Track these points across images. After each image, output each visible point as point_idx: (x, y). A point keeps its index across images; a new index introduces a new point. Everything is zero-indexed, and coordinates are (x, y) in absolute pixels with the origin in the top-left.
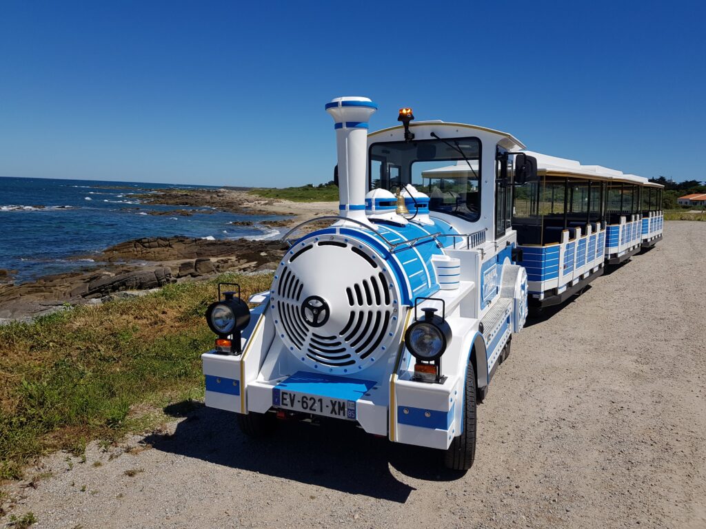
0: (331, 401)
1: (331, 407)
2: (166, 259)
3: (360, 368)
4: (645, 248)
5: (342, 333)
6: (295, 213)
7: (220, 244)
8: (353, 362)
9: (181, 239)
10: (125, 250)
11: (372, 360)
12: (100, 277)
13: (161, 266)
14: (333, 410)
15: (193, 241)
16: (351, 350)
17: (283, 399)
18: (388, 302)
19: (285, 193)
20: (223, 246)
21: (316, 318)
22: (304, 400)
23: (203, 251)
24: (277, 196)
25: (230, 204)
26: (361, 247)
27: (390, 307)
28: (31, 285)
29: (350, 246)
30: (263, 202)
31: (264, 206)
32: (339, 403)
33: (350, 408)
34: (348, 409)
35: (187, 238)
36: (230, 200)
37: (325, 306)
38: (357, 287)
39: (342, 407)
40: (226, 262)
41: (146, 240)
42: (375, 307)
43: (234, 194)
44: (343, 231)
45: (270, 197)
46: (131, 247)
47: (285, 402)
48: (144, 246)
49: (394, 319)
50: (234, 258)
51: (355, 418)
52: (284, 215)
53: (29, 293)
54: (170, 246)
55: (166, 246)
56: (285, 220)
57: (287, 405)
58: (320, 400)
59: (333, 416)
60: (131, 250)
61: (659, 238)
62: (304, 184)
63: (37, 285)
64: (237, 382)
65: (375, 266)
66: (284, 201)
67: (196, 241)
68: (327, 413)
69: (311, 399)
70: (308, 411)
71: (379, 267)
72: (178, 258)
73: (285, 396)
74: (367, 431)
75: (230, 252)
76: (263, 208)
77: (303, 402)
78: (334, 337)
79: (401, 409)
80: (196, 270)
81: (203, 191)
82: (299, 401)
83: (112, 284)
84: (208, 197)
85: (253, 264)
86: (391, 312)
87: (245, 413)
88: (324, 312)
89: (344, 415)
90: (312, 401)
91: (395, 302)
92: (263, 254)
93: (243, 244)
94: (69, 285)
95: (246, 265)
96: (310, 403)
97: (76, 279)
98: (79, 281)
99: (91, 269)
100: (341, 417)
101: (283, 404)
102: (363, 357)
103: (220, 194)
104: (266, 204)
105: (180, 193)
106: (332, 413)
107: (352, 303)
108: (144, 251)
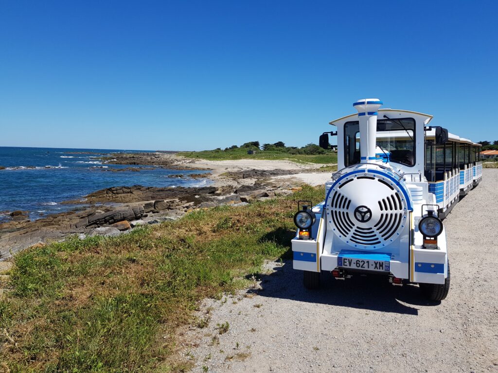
0: (375, 262)
1: (374, 265)
2: (130, 201)
3: (384, 245)
4: (475, 185)
5: (375, 226)
6: (211, 168)
7: (166, 191)
8: (379, 242)
9: (138, 188)
10: (101, 196)
11: (391, 241)
12: (95, 214)
13: (127, 206)
14: (376, 267)
15: (147, 189)
16: (379, 236)
17: (344, 262)
18: (401, 208)
19: (202, 154)
20: (169, 192)
21: (363, 217)
22: (357, 262)
23: (155, 196)
24: (197, 156)
25: (165, 163)
26: (383, 179)
27: (402, 211)
28: (44, 221)
29: (377, 179)
30: (188, 161)
31: (188, 164)
32: (380, 263)
33: (386, 265)
34: (385, 266)
35: (143, 187)
36: (165, 160)
37: (369, 211)
38: (384, 200)
39: (381, 265)
40: (173, 202)
41: (115, 189)
42: (394, 212)
43: (166, 156)
44: (369, 171)
45: (192, 158)
46: (104, 194)
47: (345, 264)
48: (113, 193)
49: (405, 217)
50: (177, 200)
51: (389, 270)
52: (204, 169)
53: (44, 226)
54: (131, 193)
55: (128, 192)
56: (205, 173)
57: (346, 265)
58: (368, 262)
59: (376, 270)
60: (105, 195)
61: (480, 179)
62: (214, 148)
63: (48, 220)
64: (315, 255)
65: (393, 189)
66: (203, 160)
67: (149, 189)
68: (372, 268)
69: (362, 262)
70: (360, 268)
71: (395, 190)
72: (139, 201)
73: (345, 261)
74: (396, 277)
75: (174, 196)
76: (188, 165)
77: (357, 264)
78: (371, 228)
79: (417, 264)
80: (155, 209)
81: (144, 155)
82: (354, 263)
83: (104, 218)
84: (149, 158)
85: (192, 203)
86: (403, 214)
87: (320, 271)
88: (368, 215)
89: (383, 269)
90: (363, 262)
91: (405, 208)
92: (197, 197)
93: (182, 190)
94: (69, 220)
95: (187, 205)
96: (361, 264)
97: (73, 216)
98: (75, 217)
99: (80, 209)
100: (381, 270)
101: (344, 265)
102: (385, 239)
103: (156, 156)
104: (190, 162)
105: (128, 156)
106: (375, 268)
107: (382, 209)
108: (114, 197)
